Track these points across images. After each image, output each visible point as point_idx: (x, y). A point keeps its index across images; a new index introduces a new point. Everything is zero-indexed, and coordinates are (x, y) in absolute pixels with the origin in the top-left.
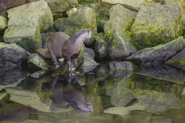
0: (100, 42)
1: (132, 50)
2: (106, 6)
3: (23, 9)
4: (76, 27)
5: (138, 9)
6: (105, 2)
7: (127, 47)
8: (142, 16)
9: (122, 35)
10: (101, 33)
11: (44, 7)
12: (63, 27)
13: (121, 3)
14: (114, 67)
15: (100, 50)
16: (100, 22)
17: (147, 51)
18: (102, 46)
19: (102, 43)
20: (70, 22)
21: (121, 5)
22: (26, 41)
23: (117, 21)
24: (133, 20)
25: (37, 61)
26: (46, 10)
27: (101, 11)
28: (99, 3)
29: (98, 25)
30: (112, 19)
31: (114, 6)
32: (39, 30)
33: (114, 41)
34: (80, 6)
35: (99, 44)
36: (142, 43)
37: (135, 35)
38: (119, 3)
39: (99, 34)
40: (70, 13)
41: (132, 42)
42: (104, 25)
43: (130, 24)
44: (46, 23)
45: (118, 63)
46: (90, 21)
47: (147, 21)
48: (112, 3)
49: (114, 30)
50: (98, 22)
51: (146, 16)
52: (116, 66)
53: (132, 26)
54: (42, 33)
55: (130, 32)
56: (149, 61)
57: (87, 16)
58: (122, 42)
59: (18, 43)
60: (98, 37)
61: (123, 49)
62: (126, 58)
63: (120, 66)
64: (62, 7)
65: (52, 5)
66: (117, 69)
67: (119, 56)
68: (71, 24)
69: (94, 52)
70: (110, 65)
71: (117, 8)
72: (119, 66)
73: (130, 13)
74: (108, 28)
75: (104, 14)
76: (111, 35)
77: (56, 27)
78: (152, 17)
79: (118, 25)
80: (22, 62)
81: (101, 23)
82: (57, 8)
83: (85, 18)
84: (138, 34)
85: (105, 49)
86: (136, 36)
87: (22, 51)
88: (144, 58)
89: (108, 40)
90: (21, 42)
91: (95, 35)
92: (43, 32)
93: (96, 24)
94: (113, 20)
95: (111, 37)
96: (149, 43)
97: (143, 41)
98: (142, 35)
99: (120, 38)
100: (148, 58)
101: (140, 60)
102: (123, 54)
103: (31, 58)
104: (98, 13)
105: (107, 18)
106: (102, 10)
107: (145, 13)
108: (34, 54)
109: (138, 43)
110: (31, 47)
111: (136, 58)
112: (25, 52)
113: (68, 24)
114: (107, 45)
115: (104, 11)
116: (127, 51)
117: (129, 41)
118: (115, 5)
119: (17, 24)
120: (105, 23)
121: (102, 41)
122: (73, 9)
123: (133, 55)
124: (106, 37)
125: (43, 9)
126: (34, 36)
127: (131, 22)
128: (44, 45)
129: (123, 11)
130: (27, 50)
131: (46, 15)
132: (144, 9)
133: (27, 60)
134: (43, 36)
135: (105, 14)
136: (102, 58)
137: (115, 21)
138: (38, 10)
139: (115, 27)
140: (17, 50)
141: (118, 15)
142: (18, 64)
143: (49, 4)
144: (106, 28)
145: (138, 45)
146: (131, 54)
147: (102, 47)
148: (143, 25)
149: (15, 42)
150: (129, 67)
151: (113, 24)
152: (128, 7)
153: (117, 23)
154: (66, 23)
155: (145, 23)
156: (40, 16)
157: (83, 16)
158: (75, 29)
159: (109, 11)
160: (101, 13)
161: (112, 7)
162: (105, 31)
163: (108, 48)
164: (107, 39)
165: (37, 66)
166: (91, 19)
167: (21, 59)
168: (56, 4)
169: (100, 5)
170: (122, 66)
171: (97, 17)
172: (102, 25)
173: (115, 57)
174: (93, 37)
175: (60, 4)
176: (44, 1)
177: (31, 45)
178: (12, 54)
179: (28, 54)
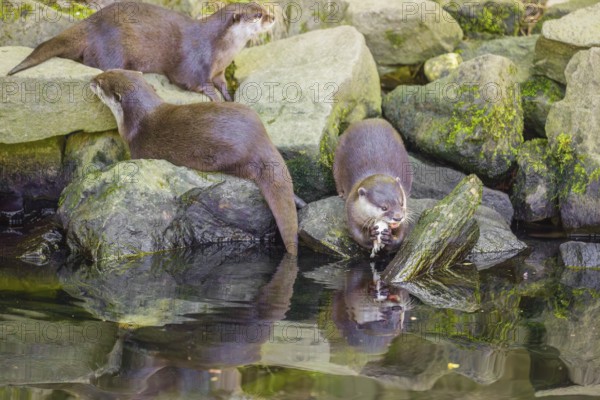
0: (531, 169)
2: (554, 52)
4: (456, 119)
6: (554, 38)
10: (536, 141)
12: (411, 115)
14: (576, 259)
15: (530, 199)
16: (532, 103)
18: (537, 183)
19: (537, 173)
22: (291, 160)
23: (589, 104)
27: (537, 68)
28: (531, 38)
29: (525, 115)
30: (574, 96)
31: (581, 51)
32: (336, 126)
33: (577, 168)
34: (468, 43)
35: (527, 177)
38: (597, 42)
39: (528, 143)
40: (433, 68)
42: (546, 113)
45: (591, 246)
48: (575, 43)
49: (579, 131)
50: (527, 101)
52: (585, 258)
60: (528, 155)
64: (410, 48)
65: (376, 40)
66: (588, 266)
67: (592, 221)
68: (437, 108)
69: (512, 201)
70: (564, 253)
71: (591, 61)
72: (596, 257)
74: (559, 125)
75: (548, 74)
76: (569, 149)
77: (390, 115)
79: (593, 118)
81: (535, 106)
82: (393, 51)
85: (548, 193)
89: (559, 164)
91: (516, 145)
93: (521, 109)
94: (575, 99)
95: (568, 157)
105: (558, 92)
106: (540, 63)
110: (308, 180)
114: (556, 181)
115: (548, 66)
118: (586, 48)
119: (264, 103)
120: (549, 108)
122: (445, 55)
124: (553, 155)
126: (318, 147)
131: (359, 75)
135: (550, 76)
136: (538, 222)
137: (583, 102)
139: (585, 124)
141: (595, 83)
142: (264, 236)
143: (367, 38)
144: (554, 125)
147: (539, 187)
151: (577, 113)
153: (588, 111)
154: (422, 105)
158: (452, 125)
159: (565, 67)
160: (539, 73)
161: (576, 55)
162: (547, 134)
163: (556, 192)
164: (554, 162)
168: (393, 38)
171: (523, 87)
172: (538, 114)
173: (580, 224)
174: (509, 151)
175: (405, 38)
176: (353, 29)
177: (306, 175)
178: (246, 203)
179: (298, 204)
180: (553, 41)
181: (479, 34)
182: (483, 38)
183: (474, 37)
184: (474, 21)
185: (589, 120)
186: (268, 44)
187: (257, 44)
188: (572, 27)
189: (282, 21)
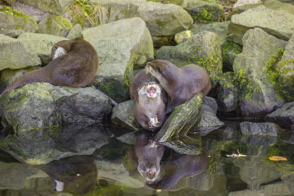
0: (226, 86)
1: (277, 102)
2: (237, 30)
4: (190, 62)
5: (287, 36)
6: (237, 23)
7: (269, 97)
9: (262, 78)
10: (228, 73)
13: (261, 26)
14: (247, 130)
15: (226, 101)
16: (226, 55)
18: (229, 93)
19: (229, 89)
20: (180, 54)
21: (261, 30)
22: (110, 83)
23: (254, 55)
24: (280, 54)
27: (229, 37)
29: (223, 60)
30: (247, 51)
31: (250, 30)
32: (132, 66)
33: (248, 86)
34: (195, 25)
35: (224, 90)
37: (282, 79)
38: (258, 25)
39: (225, 74)
40: (179, 37)
41: (276, 88)
42: (233, 59)
43: (274, 60)
45: (255, 124)
46: (212, 53)
48: (247, 26)
49: (249, 68)
50: (224, 53)
52: (252, 130)
53: (279, 64)
54: (136, 69)
55: (274, 73)
58: (261, 89)
59: (97, 86)
60: (224, 79)
61: (263, 101)
62: (267, 115)
64: (168, 28)
65: (152, 24)
66: (253, 134)
67: (256, 111)
68: (181, 57)
69: (217, 102)
70: (242, 127)
71: (255, 34)
72: (257, 130)
73: (275, 42)
74: (240, 65)
76: (244, 77)
79: (256, 62)
80: (104, 116)
81: (228, 56)
82: (160, 30)
83: (204, 48)
84: (287, 77)
85: (234, 98)
86: (285, 81)
87: (105, 99)
89: (239, 84)
90: (102, 84)
91: (219, 75)
92: (138, 68)
93: (221, 57)
94: (247, 53)
95: (244, 81)
99: (260, 82)
101: (290, 120)
102: (263, 108)
105: (239, 49)
106: (230, 35)
109: (286, 91)
110: (118, 92)
111: (283, 117)
112: (109, 101)
114: (238, 92)
115: (234, 36)
116: (268, 104)
117: (272, 88)
118: (253, 28)
120: (235, 57)
121: (229, 85)
122: (185, 32)
123: (278, 111)
124: (236, 80)
126: (123, 76)
127: (277, 56)
129: (265, 38)
130: (112, 98)
133: (111, 113)
135: (235, 42)
136: (230, 112)
137: (251, 54)
139: (252, 65)
140: (97, 98)
141: (257, 45)
142: (97, 120)
144: (237, 65)
145: (287, 94)
146: (275, 109)
147: (230, 95)
149: (94, 84)
150: (272, 132)
151: (248, 60)
152: (272, 33)
153: (253, 58)
154: (174, 56)
159: (242, 37)
160: (230, 40)
161: (248, 31)
162: (234, 70)
163: (238, 98)
164: (237, 83)
166: (213, 49)
167: (102, 112)
168: (159, 23)
170: (260, 130)
171: (222, 47)
172: (229, 60)
173: (250, 113)
174: (215, 78)
175: (165, 23)
176: (140, 19)
177: (117, 90)
178: (88, 103)
179: (114, 104)
180: (237, 25)
181: (201, 21)
182: (203, 23)
183: (199, 22)
184: (199, 14)
185: (254, 63)
186: (99, 26)
187: (94, 26)
188: (246, 18)
189: (106, 15)
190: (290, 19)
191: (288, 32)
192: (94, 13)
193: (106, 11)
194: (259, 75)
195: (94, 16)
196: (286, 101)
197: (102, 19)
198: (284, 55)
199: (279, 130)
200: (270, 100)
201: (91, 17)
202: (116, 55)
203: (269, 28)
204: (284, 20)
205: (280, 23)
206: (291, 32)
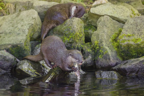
0: (87, 51)
1: (118, 60)
2: (94, 17)
3: (14, 17)
4: (65, 36)
6: (94, 13)
7: (113, 57)
8: (129, 28)
9: (109, 46)
10: (88, 43)
11: (35, 16)
13: (109, 14)
14: (100, 76)
16: (87, 32)
17: (133, 62)
18: (89, 55)
19: (89, 52)
20: (59, 31)
21: (108, 17)
22: (15, 48)
23: (104, 32)
24: (120, 31)
25: (26, 68)
26: (36, 19)
27: (89, 22)
28: (87, 14)
29: (85, 35)
30: (99, 30)
31: (102, 17)
32: (29, 38)
33: (100, 51)
35: (86, 53)
36: (128, 54)
37: (121, 46)
38: (106, 14)
39: (86, 44)
41: (118, 52)
42: (91, 35)
43: (117, 35)
44: (36, 31)
45: (104, 72)
46: (79, 30)
47: (133, 32)
48: (100, 14)
50: (86, 32)
51: (132, 28)
52: (102, 76)
53: (119, 37)
55: (116, 43)
56: (134, 71)
57: (75, 26)
58: (108, 52)
59: (8, 50)
60: (86, 47)
61: (109, 59)
62: (112, 68)
63: (106, 75)
65: (41, 14)
66: (103, 78)
67: (105, 66)
68: (59, 33)
70: (96, 74)
71: (104, 19)
73: (117, 25)
74: (95, 38)
75: (92, 24)
76: (98, 45)
78: (138, 29)
79: (105, 36)
80: (12, 69)
81: (88, 33)
83: (74, 27)
84: (124, 45)
85: (92, 58)
87: (12, 58)
88: (129, 68)
89: (95, 50)
90: (11, 49)
91: (83, 44)
92: (33, 40)
93: (84, 34)
94: (100, 30)
95: (98, 47)
96: (134, 54)
97: (129, 52)
98: (128, 46)
99: (107, 48)
100: (133, 69)
101: (126, 70)
102: (109, 64)
103: (20, 65)
104: (86, 24)
105: (95, 29)
106: (90, 20)
107: (131, 24)
108: (23, 61)
109: (123, 54)
110: (21, 54)
111: (122, 69)
112: (15, 59)
113: (57, 33)
114: (94, 55)
115: (92, 21)
116: (113, 61)
117: (115, 52)
118: (103, 16)
119: (8, 31)
120: (92, 33)
121: (89, 50)
123: (119, 65)
124: (93, 47)
125: (33, 18)
126: (24, 44)
127: (118, 33)
128: (33, 53)
130: (17, 57)
131: (36, 24)
132: (131, 21)
133: (16, 67)
134: (32, 44)
135: (93, 25)
136: (89, 67)
137: (102, 31)
138: (28, 19)
139: (102, 38)
140: (7, 57)
141: (106, 26)
142: (7, 70)
143: (39, 14)
144: (94, 38)
145: (124, 55)
146: (117, 64)
147: (89, 56)
148: (129, 36)
149: (5, 49)
150: (114, 77)
151: (100, 34)
152: (115, 19)
153: (104, 34)
154: (55, 33)
155: (132, 35)
156: (30, 25)
157: (71, 26)
158: (64, 38)
160: (89, 24)
161: (100, 18)
162: (92, 41)
163: (94, 57)
164: (94, 49)
165: (25, 73)
166: (79, 28)
167: (10, 66)
169: (88, 16)
170: (107, 76)
171: (85, 28)
172: (89, 36)
173: (101, 67)
174: (80, 46)
176: (34, 10)
177: (20, 53)
178: (2, 60)
179: (18, 61)
180: (93, 14)
185: (104, 37)
186: (9, 15)
187: (6, 15)
188: (99, 10)
189: (13, 9)
190: (127, 11)
191: (125, 19)
192: (6, 8)
193: (14, 6)
194: (107, 44)
195: (6, 9)
196: (124, 59)
197: (11, 11)
198: (122, 32)
199: (119, 76)
200: (114, 59)
201: (4, 10)
202: (19, 31)
203: (113, 16)
204: (122, 11)
205: (120, 13)
206: (127, 18)
